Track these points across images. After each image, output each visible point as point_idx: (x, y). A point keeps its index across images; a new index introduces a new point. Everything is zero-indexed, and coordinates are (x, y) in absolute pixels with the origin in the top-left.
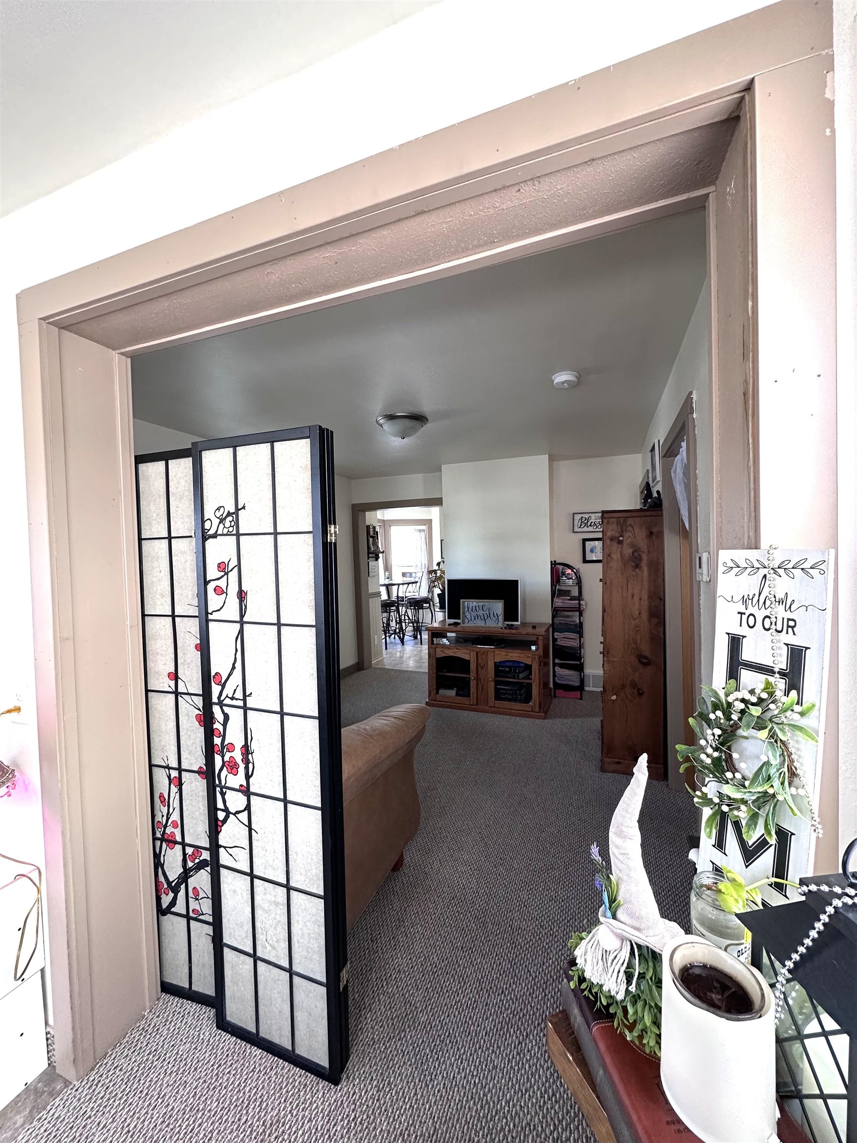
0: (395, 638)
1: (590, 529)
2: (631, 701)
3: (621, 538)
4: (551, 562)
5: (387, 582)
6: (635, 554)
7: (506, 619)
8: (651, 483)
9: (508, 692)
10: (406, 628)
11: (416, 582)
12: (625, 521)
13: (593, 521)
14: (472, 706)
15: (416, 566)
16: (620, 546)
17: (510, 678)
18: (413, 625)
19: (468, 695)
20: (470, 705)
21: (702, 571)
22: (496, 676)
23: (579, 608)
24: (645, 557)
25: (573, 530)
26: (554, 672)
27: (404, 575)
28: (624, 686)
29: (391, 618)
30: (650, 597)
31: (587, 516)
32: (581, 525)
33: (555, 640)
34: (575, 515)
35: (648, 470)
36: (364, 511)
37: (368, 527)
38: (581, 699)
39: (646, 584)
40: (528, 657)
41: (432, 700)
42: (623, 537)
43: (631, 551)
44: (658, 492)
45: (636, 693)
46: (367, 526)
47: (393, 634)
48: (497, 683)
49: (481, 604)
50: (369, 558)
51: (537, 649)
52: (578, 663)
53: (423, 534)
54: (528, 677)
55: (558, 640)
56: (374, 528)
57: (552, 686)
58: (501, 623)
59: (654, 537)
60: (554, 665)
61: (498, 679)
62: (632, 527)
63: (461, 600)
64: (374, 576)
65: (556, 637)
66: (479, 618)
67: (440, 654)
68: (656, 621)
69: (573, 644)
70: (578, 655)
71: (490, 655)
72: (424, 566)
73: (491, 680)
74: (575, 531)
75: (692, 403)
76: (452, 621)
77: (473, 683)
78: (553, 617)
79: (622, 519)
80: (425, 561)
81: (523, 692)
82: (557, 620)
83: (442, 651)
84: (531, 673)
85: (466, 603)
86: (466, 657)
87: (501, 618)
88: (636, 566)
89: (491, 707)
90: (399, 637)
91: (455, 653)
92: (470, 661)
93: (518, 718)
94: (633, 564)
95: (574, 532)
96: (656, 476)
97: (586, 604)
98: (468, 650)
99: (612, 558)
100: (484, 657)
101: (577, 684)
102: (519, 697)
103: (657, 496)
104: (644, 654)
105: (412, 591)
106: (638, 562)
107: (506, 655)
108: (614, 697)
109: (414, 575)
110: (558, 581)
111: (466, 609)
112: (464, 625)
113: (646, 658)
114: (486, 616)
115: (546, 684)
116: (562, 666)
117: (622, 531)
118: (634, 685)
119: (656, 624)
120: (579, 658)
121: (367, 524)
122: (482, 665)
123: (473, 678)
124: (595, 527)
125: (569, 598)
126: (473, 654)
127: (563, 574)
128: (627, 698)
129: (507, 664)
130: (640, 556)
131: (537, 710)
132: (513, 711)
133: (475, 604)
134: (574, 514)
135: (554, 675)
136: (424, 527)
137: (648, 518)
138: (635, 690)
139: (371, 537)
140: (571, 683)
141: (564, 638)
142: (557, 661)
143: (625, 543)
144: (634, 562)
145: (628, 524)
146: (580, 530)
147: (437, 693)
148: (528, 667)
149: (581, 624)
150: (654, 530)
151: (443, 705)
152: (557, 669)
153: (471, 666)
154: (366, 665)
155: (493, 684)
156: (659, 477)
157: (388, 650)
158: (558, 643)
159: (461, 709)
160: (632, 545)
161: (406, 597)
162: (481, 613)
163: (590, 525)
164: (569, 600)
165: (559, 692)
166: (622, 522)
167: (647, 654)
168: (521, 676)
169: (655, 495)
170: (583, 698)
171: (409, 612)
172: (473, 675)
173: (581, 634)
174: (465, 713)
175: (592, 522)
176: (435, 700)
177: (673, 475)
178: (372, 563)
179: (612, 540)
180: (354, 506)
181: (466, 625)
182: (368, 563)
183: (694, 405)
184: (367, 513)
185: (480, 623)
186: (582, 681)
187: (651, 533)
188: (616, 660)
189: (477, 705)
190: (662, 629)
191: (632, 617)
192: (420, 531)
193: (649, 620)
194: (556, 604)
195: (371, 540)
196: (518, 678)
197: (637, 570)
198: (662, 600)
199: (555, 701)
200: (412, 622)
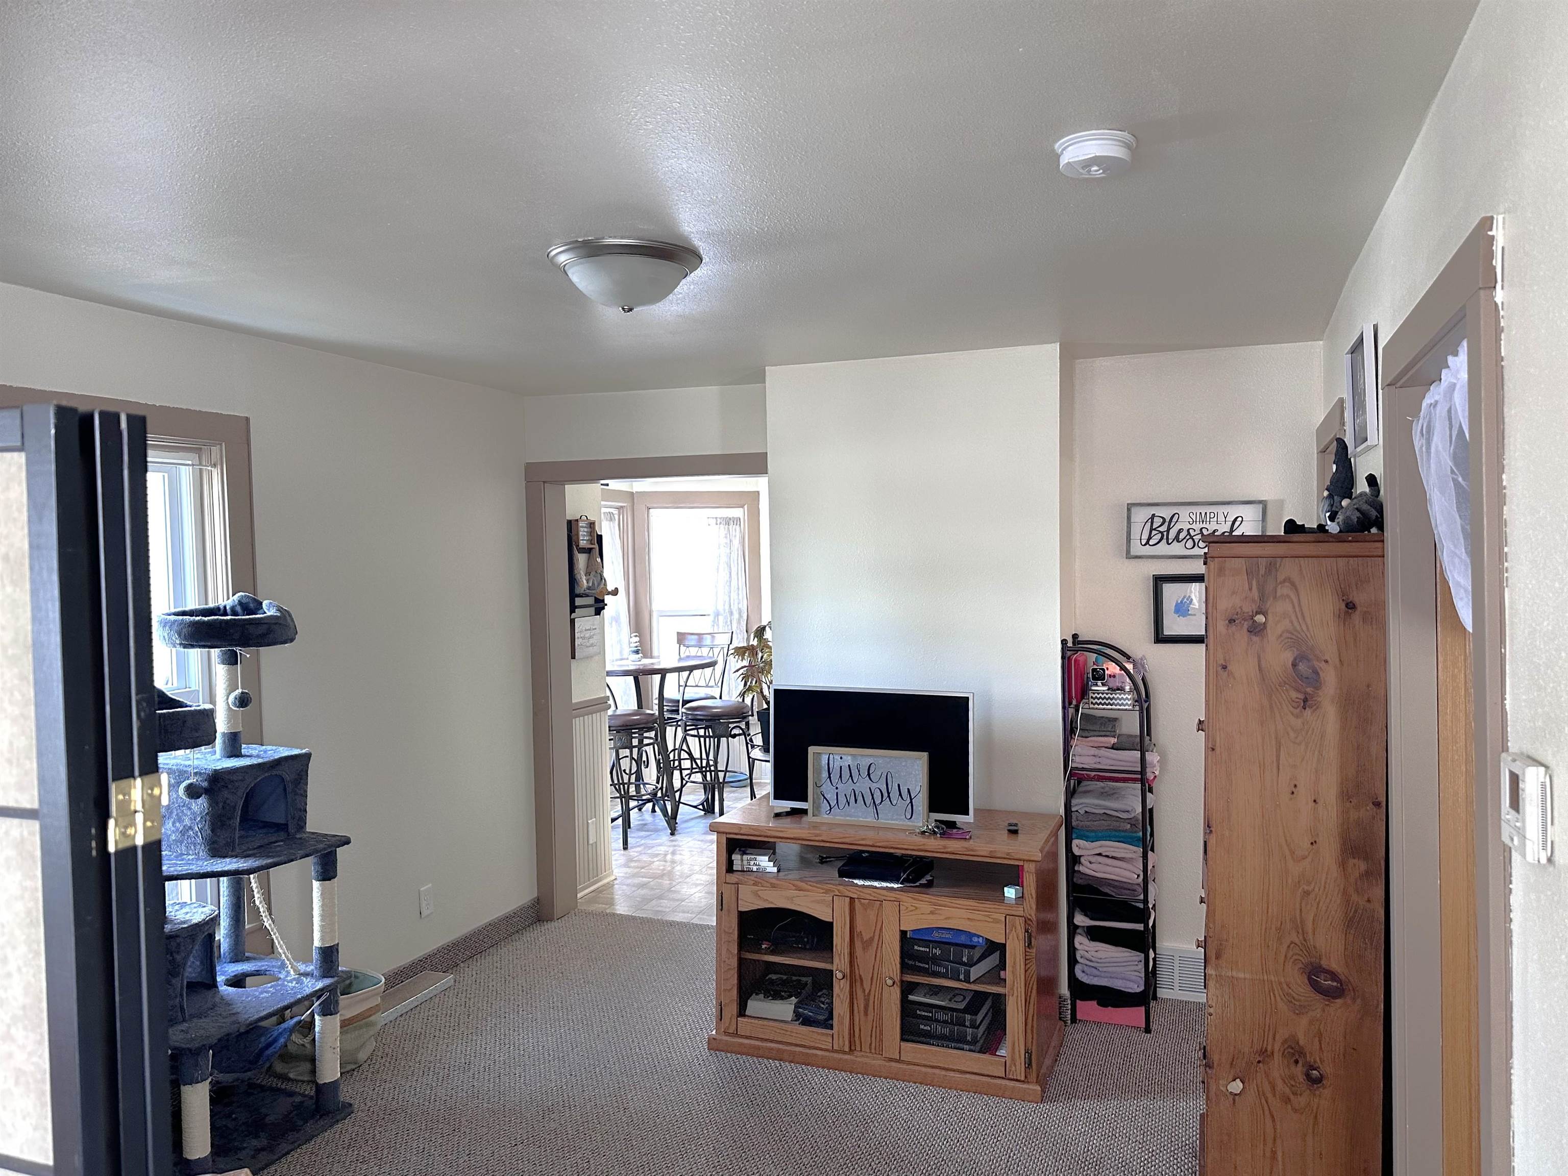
0: (654, 811)
1: (1177, 549)
2: (1287, 1100)
3: (1260, 618)
4: (1064, 642)
5: (633, 662)
6: (1302, 667)
7: (934, 806)
8: (1349, 440)
9: (940, 1016)
10: (682, 786)
11: (712, 664)
12: (1271, 568)
13: (1186, 526)
14: (836, 1055)
15: (717, 615)
16: (1255, 639)
17: (944, 976)
18: (705, 777)
19: (827, 1023)
20: (833, 1051)
21: (1524, 822)
22: (905, 967)
23: (1143, 772)
24: (1330, 677)
25: (1128, 551)
26: (1072, 950)
27: (681, 638)
28: (1264, 1055)
29: (644, 758)
30: (1346, 796)
31: (1166, 513)
32: (1150, 538)
33: (1073, 860)
34: (1133, 510)
35: (1341, 401)
36: (563, 483)
37: (571, 526)
38: (1148, 1030)
39: (1332, 754)
40: (996, 921)
41: (726, 1033)
42: (1265, 614)
43: (1288, 657)
44: (1372, 480)
45: (1301, 1078)
46: (570, 523)
47: (649, 801)
48: (907, 989)
49: (865, 762)
50: (573, 608)
51: (1020, 898)
52: (1140, 927)
53: (736, 531)
54: (996, 975)
55: (1082, 860)
56: (592, 525)
57: (1064, 990)
58: (923, 819)
59: (1357, 617)
60: (1073, 929)
61: (909, 978)
62: (1293, 584)
63: (812, 750)
64: (588, 657)
65: (1076, 851)
66: (860, 798)
67: (750, 902)
68: (1363, 866)
69: (1127, 874)
70: (1141, 906)
71: (889, 909)
72: (736, 616)
73: (890, 982)
74: (1133, 553)
75: (1491, 255)
76: (787, 805)
77: (840, 989)
78: (1070, 794)
79: (1263, 562)
80: (741, 602)
81: (979, 1017)
82: (1081, 804)
83: (756, 894)
84: (1002, 965)
85: (825, 758)
86: (823, 914)
87: (921, 801)
88: (1305, 701)
89: (891, 1060)
90: (664, 811)
91: (791, 899)
92: (832, 923)
93: (965, 1095)
94: (1294, 695)
95: (1129, 556)
96: (1364, 428)
97: (1163, 762)
98: (827, 891)
99: (1230, 674)
100: (872, 914)
101: (1136, 986)
102: (969, 1031)
103: (1367, 489)
104: (1324, 963)
105: (702, 683)
106: (1309, 690)
107: (932, 913)
108: (1236, 1086)
109: (708, 640)
110: (1084, 692)
111: (825, 774)
112: (815, 819)
113: (1333, 976)
114: (877, 795)
115: (1046, 985)
116: (1095, 934)
117: (1262, 597)
118: (1295, 1053)
119: (1361, 876)
120: (1142, 915)
121: (569, 518)
122: (866, 937)
123: (840, 975)
124: (1190, 544)
125: (1113, 740)
126: (842, 906)
127: (1099, 676)
128: (1273, 1088)
129: (936, 936)
130: (1317, 673)
131: (1020, 1073)
132: (952, 1074)
133: (848, 760)
134: (1130, 507)
135: (1073, 961)
136: (737, 513)
137: (1342, 562)
138: (1299, 1071)
139: (582, 550)
140: (1118, 984)
141: (1100, 854)
142: (1081, 920)
143: (1273, 633)
144: (1298, 690)
145: (1281, 577)
146: (1148, 550)
147: (742, 1012)
148: (996, 948)
149: (1148, 815)
150: (1358, 598)
151: (758, 1048)
152: (1081, 941)
153: (836, 940)
154: (559, 904)
155: (896, 993)
156: (1375, 435)
157: (632, 852)
158: (1082, 869)
159: (807, 1062)
160: (1294, 640)
161: (685, 702)
162: (863, 785)
163: (1177, 538)
164: (1113, 747)
165: (1088, 1009)
166: (1262, 571)
167: (1335, 963)
168: (976, 972)
169: (1362, 487)
170: (1154, 1027)
171: (693, 743)
172: (839, 964)
173: (1147, 845)
174: (817, 1077)
175: (1180, 531)
176: (736, 1034)
177: (1418, 442)
178: (584, 623)
179: (1232, 621)
180: (530, 469)
181: (825, 818)
182: (572, 622)
183: (1497, 263)
184: (569, 488)
185: (861, 815)
186: (1151, 976)
187: (1351, 606)
188: (1241, 975)
189: (851, 1051)
190: (1380, 892)
191: (1292, 853)
192: (728, 521)
193: (1343, 865)
194: (1077, 759)
195: (581, 560)
196: (967, 980)
197: (1308, 712)
198: (1382, 805)
199: (1075, 1034)
200: (701, 770)
